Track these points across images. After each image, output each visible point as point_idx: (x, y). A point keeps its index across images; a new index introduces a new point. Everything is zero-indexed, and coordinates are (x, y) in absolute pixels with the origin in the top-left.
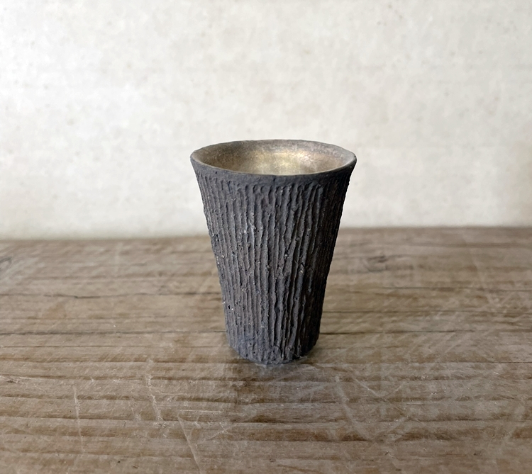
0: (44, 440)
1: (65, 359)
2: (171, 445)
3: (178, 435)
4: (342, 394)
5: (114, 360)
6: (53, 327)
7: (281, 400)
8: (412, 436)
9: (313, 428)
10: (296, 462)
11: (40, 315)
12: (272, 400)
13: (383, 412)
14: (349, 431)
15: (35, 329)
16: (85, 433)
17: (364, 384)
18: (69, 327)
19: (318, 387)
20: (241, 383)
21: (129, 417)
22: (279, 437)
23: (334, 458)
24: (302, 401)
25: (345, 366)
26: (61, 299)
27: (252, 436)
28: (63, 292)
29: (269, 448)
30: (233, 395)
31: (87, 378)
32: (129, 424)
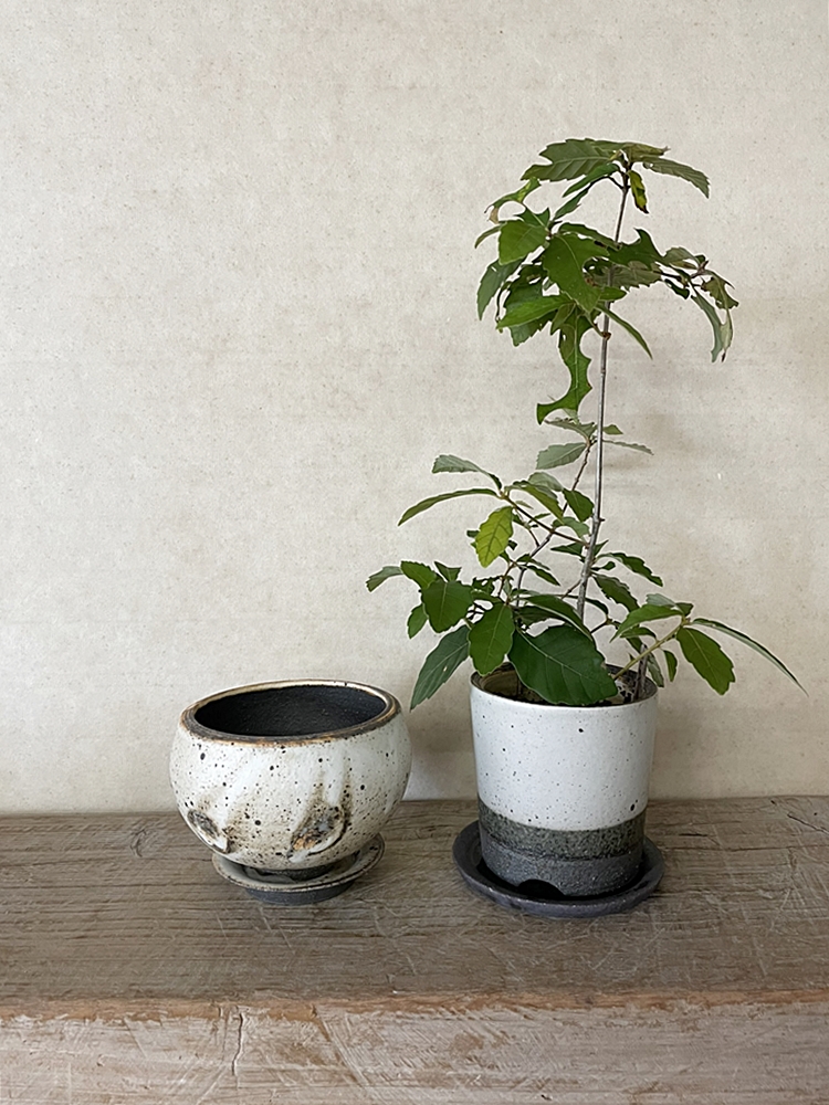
0: (205, 939)
1: (207, 900)
2: (276, 940)
3: (280, 935)
4: (375, 915)
5: (238, 899)
6: (193, 881)
7: (340, 919)
8: (409, 934)
9: (355, 931)
10: (343, 946)
11: (182, 873)
12: (334, 919)
13: (397, 923)
14: (375, 933)
15: (181, 882)
16: (228, 936)
17: (390, 910)
18: (204, 880)
19: (363, 912)
20: (317, 911)
21: (252, 928)
22: (336, 936)
23: (364, 944)
24: (352, 919)
25: (381, 900)
26: (193, 862)
27: (321, 936)
28: (194, 857)
29: (329, 940)
30: (312, 917)
31: (223, 910)
32: (252, 932)
